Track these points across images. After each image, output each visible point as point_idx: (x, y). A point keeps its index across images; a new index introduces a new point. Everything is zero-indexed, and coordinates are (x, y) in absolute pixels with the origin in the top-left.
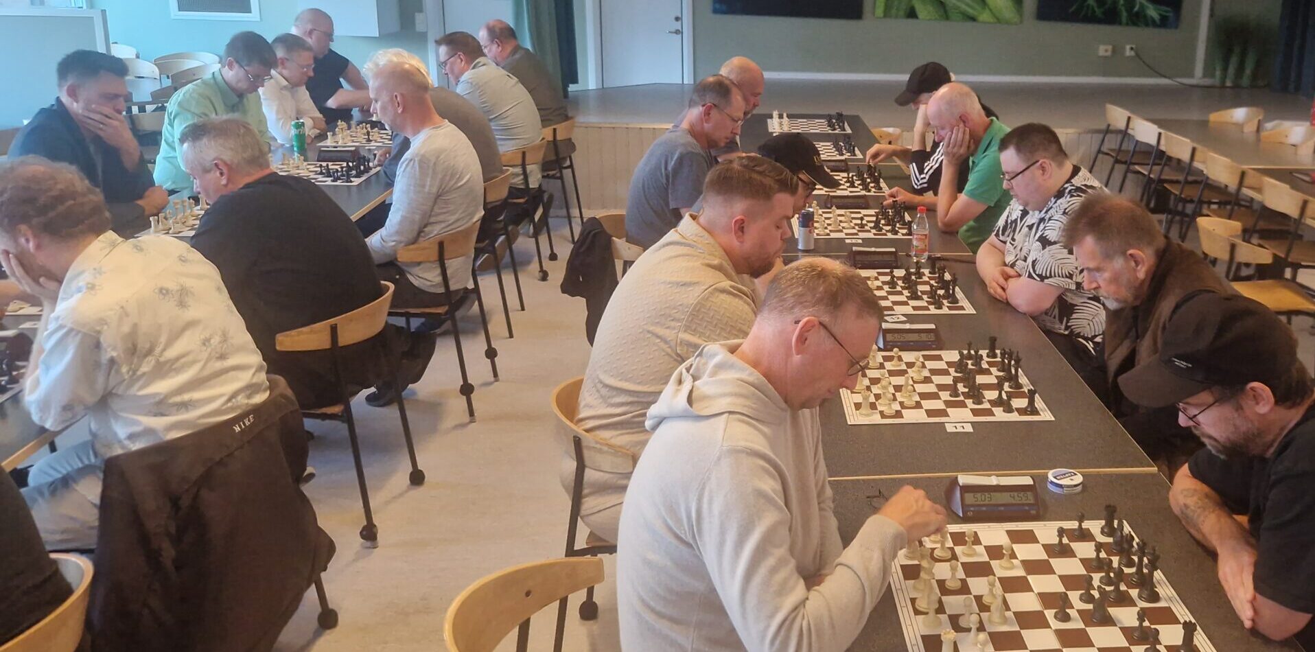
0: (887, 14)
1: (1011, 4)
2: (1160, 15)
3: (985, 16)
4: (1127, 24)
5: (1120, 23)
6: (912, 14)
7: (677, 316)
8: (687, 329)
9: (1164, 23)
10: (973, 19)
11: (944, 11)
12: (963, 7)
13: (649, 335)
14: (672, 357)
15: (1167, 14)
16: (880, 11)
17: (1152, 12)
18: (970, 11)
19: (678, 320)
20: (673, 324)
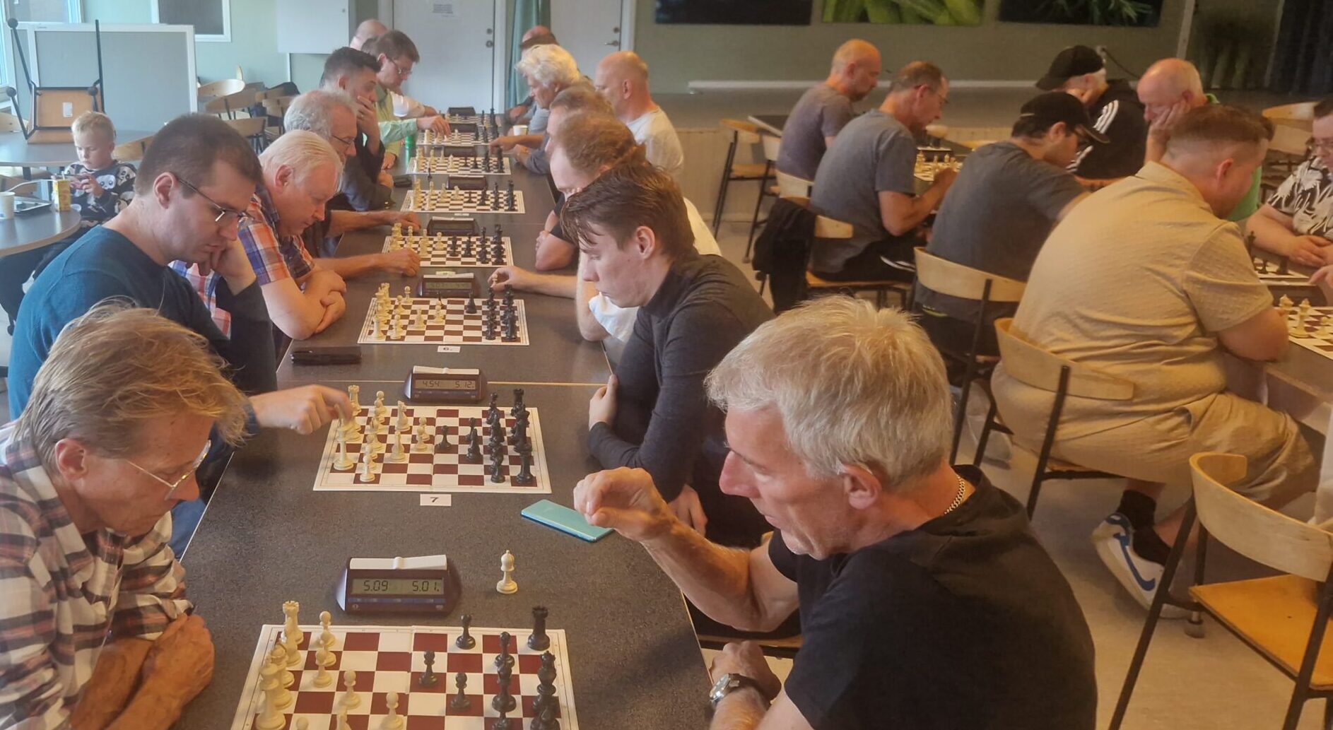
0: (837, 18)
1: (972, 4)
2: (1137, 12)
3: (943, 19)
4: (1100, 24)
5: (1092, 23)
6: (863, 17)
7: (1183, 254)
8: (1194, 266)
9: (1141, 21)
10: (929, 21)
11: (898, 13)
12: (919, 8)
13: (1149, 273)
14: (1174, 293)
15: (1145, 12)
16: (829, 15)
17: (1130, 11)
18: (926, 13)
19: (1183, 258)
20: (1178, 262)
